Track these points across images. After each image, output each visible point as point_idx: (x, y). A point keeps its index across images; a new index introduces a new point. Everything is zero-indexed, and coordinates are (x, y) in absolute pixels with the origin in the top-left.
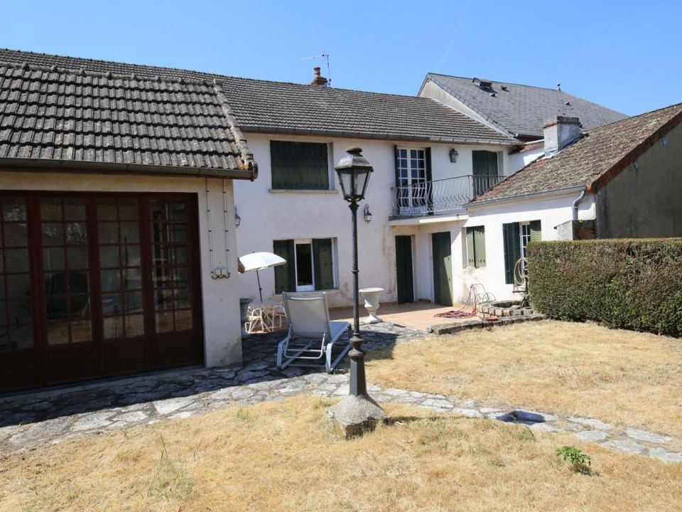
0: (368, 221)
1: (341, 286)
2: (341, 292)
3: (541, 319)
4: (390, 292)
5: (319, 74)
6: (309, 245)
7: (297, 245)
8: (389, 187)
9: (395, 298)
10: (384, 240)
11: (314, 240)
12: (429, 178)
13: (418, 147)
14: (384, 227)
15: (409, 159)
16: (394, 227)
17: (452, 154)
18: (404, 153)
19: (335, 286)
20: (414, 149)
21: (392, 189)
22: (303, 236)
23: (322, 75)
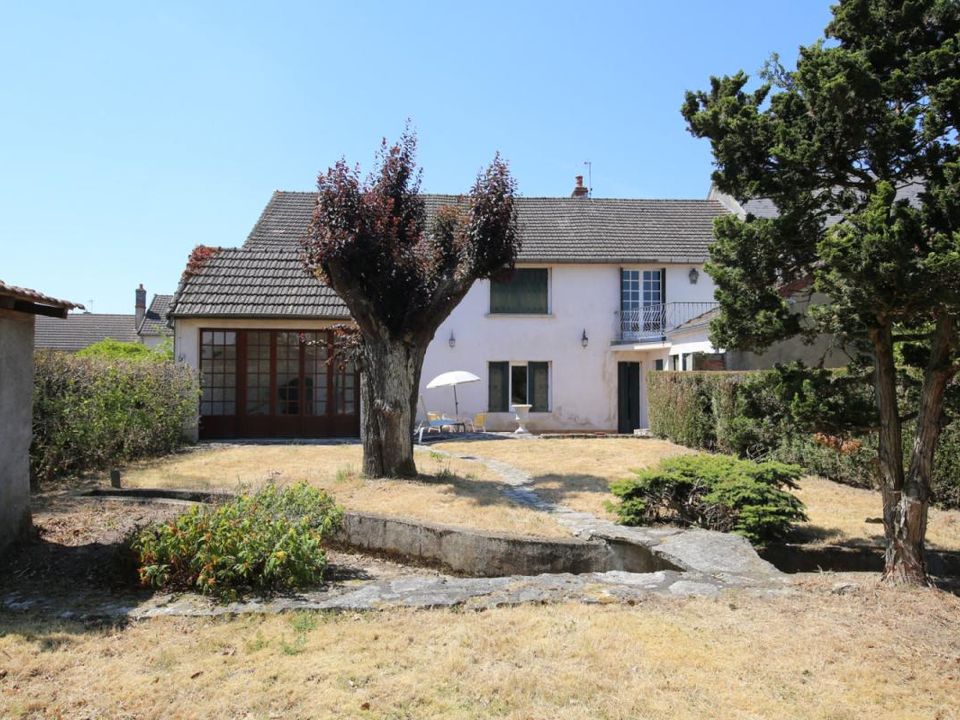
0: (585, 346)
1: (554, 410)
2: (554, 416)
3: (648, 437)
4: (609, 419)
5: (580, 183)
6: (524, 368)
7: (513, 367)
8: (613, 311)
9: (615, 426)
10: (604, 365)
11: (530, 363)
12: (664, 301)
13: (651, 268)
14: (606, 352)
15: (641, 281)
16: (616, 352)
17: (693, 275)
18: (635, 275)
19: (549, 409)
20: (647, 270)
21: (616, 313)
22: (519, 358)
23: (584, 185)
